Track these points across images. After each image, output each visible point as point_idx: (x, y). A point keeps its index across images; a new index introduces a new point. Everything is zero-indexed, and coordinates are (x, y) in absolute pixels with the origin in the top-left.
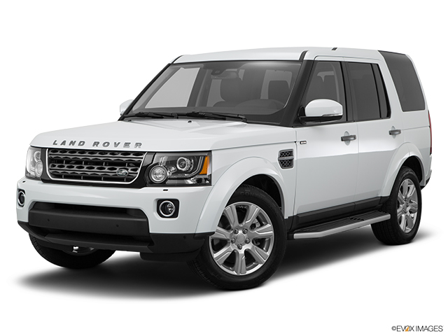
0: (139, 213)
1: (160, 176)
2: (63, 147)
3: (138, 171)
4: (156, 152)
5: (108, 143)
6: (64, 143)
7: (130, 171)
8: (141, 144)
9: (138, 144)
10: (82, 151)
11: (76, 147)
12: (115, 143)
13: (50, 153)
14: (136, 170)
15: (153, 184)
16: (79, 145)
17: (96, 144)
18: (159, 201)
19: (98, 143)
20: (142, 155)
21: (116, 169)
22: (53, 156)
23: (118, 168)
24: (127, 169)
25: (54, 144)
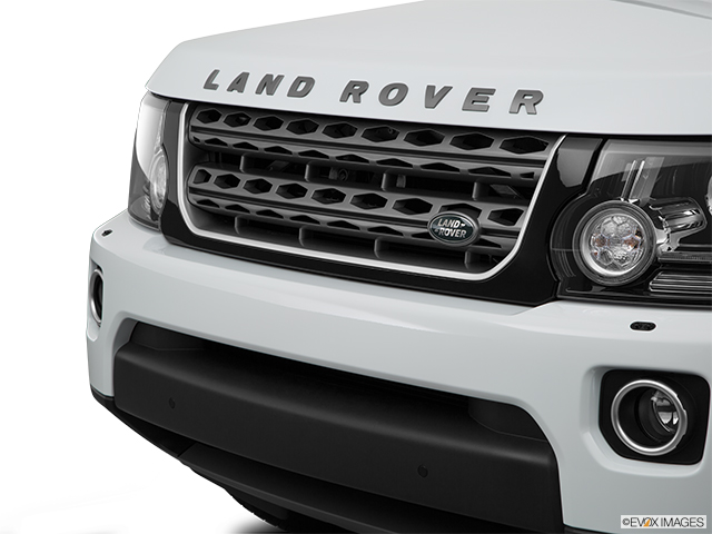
0: (515, 424)
1: (620, 252)
2: (235, 99)
3: (523, 224)
4: (605, 139)
5: (403, 89)
6: (239, 84)
7: (485, 220)
8: (537, 97)
9: (528, 98)
10: (305, 122)
11: (280, 101)
12: (430, 89)
13: (196, 122)
14: (512, 217)
15: (586, 289)
16: (293, 93)
17: (355, 90)
18: (611, 378)
19: (364, 86)
20: (541, 147)
21: (426, 208)
22: (203, 137)
23: (437, 203)
24: (475, 213)
25: (210, 85)
